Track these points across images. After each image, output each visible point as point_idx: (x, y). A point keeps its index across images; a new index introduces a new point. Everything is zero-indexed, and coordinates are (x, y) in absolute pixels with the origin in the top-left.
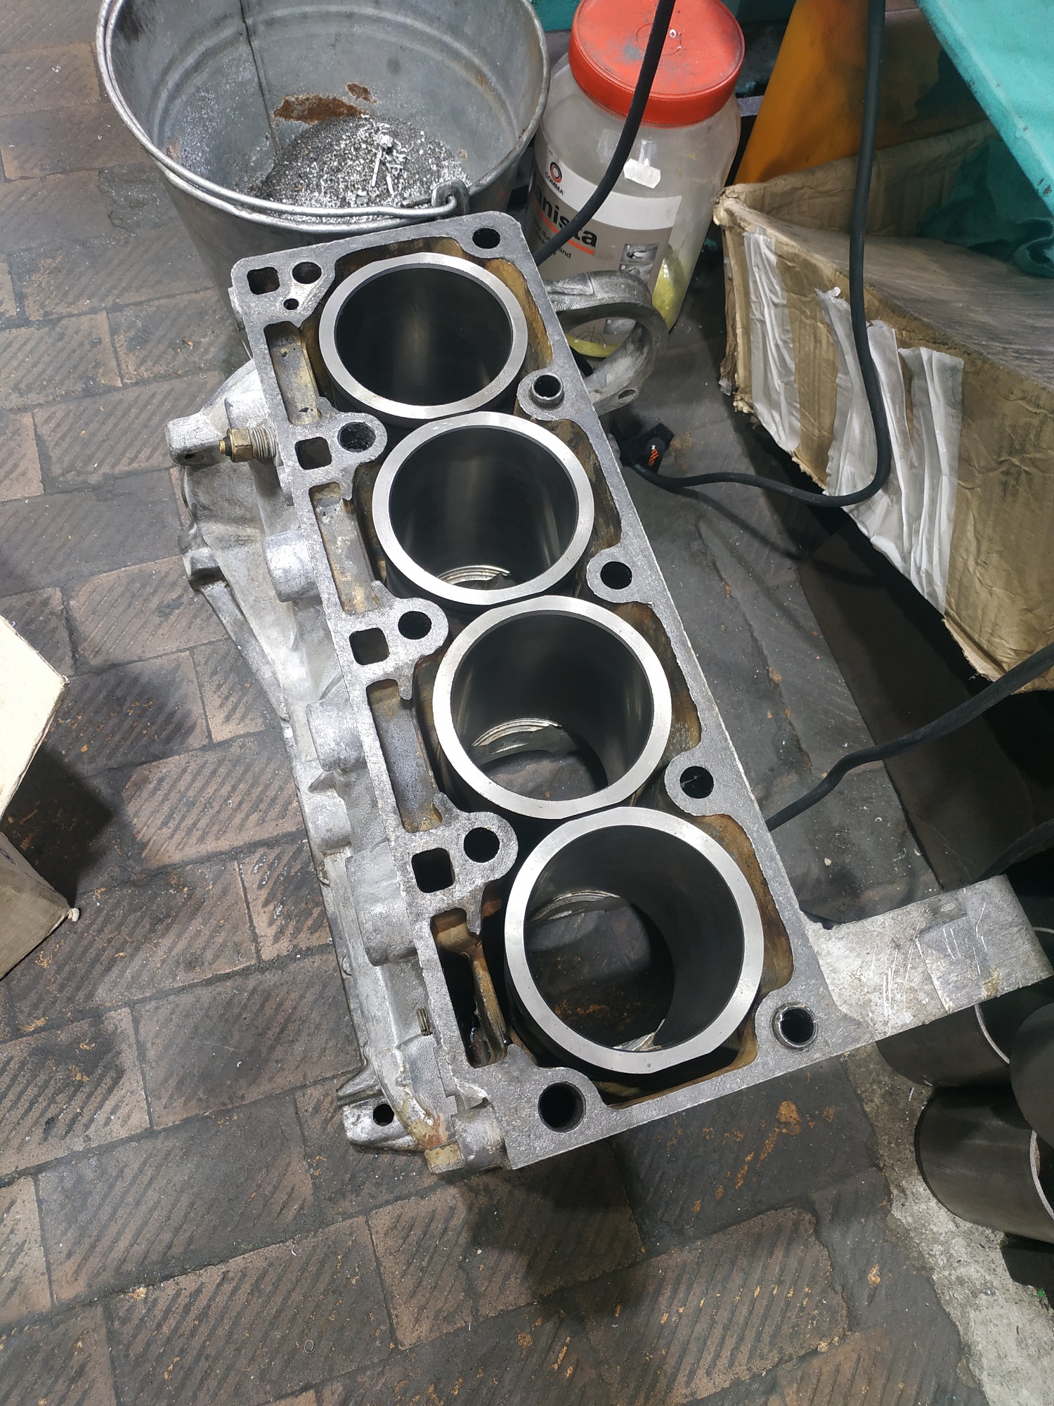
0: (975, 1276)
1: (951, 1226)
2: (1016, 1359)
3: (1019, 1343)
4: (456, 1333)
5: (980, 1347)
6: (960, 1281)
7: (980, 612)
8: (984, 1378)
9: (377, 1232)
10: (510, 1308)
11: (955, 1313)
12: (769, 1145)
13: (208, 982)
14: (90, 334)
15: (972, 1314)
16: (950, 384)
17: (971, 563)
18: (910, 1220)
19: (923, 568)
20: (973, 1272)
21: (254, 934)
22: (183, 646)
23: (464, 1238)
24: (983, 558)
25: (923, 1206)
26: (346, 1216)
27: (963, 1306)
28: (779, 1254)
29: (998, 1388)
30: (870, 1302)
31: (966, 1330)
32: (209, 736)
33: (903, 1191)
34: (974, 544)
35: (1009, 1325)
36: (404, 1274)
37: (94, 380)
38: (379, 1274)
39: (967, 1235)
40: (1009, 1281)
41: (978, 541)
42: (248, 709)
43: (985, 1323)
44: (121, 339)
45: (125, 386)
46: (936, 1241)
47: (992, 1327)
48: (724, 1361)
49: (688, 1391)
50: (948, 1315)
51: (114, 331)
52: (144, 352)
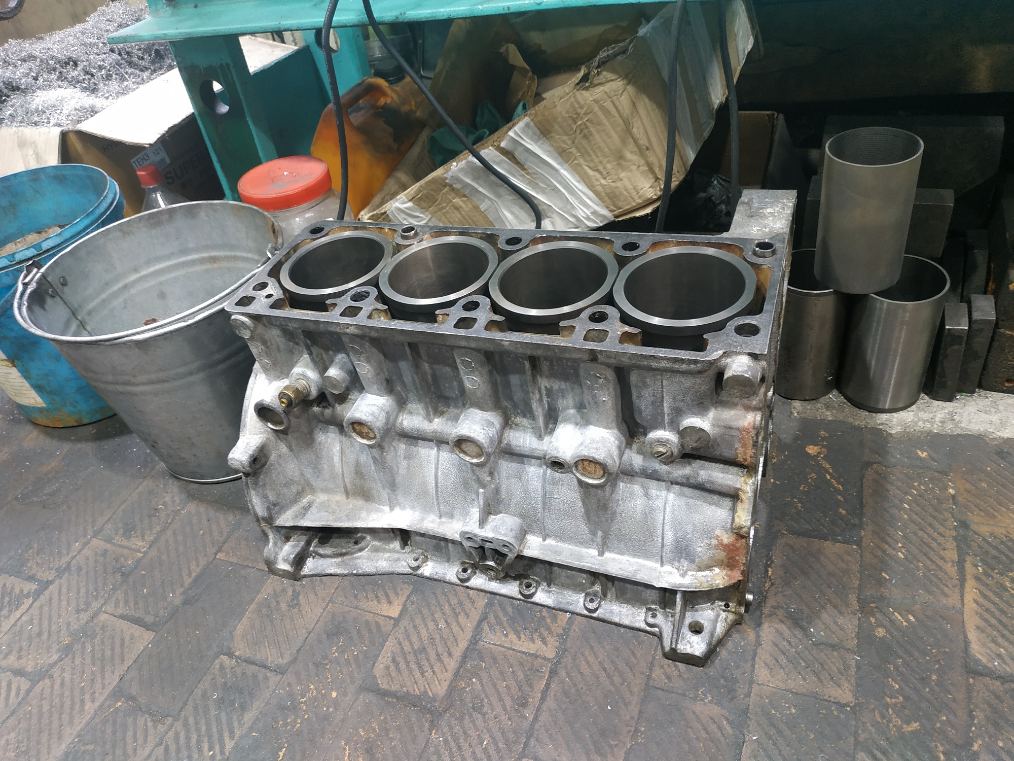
0: (943, 415)
1: (911, 413)
2: (995, 418)
3: (986, 413)
4: (858, 668)
5: (982, 429)
6: (943, 422)
7: (625, 192)
8: (999, 434)
9: (769, 681)
10: (856, 630)
11: (959, 432)
12: (826, 465)
13: (543, 699)
14: (96, 554)
15: (963, 425)
16: (530, 132)
17: (603, 182)
18: (899, 428)
19: (589, 214)
20: (939, 416)
21: (532, 655)
22: (324, 605)
23: (798, 633)
24: (605, 173)
25: (895, 420)
26: (748, 695)
27: (957, 427)
28: (889, 487)
29: (1007, 431)
30: (936, 461)
31: (970, 431)
32: (390, 618)
33: (883, 424)
34: (597, 174)
35: (975, 413)
36: (804, 679)
37: (123, 567)
38: (797, 694)
39: (919, 409)
40: (951, 404)
41: (597, 170)
42: (395, 588)
43: (970, 421)
44: (118, 539)
45: (145, 553)
46: (916, 423)
47: (973, 421)
48: (940, 539)
49: (950, 564)
50: (958, 435)
51: (109, 540)
52: (139, 532)
